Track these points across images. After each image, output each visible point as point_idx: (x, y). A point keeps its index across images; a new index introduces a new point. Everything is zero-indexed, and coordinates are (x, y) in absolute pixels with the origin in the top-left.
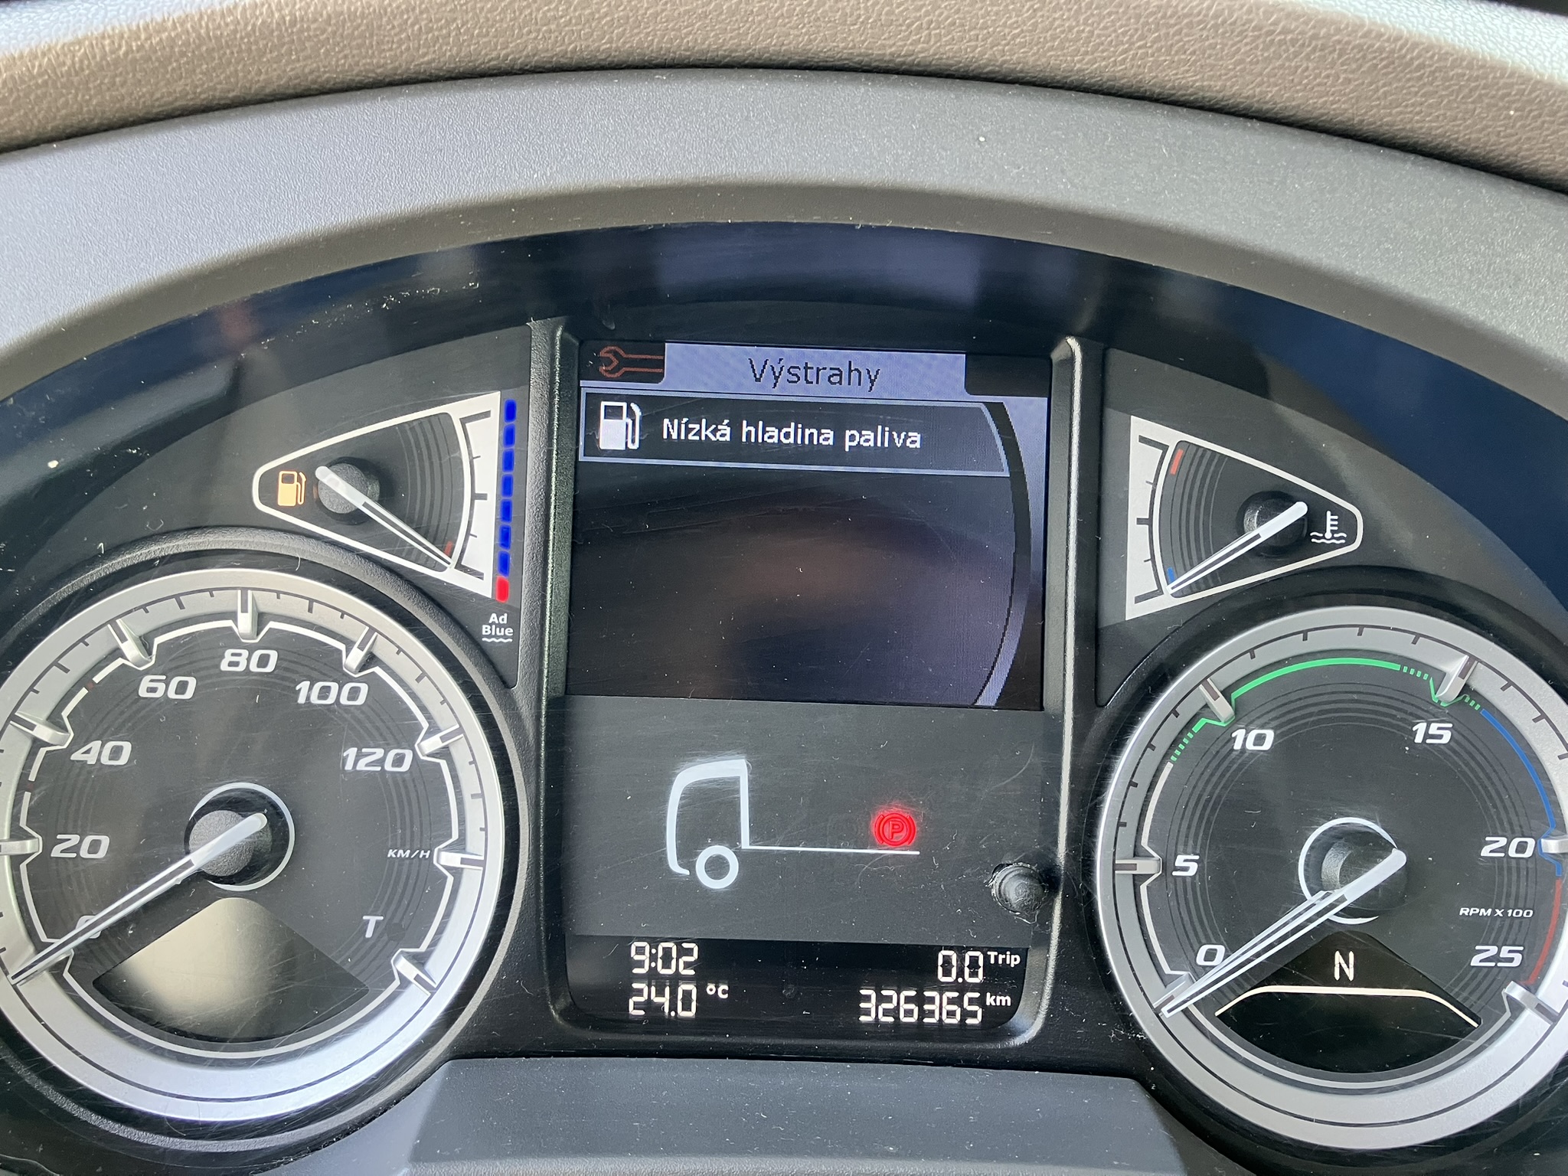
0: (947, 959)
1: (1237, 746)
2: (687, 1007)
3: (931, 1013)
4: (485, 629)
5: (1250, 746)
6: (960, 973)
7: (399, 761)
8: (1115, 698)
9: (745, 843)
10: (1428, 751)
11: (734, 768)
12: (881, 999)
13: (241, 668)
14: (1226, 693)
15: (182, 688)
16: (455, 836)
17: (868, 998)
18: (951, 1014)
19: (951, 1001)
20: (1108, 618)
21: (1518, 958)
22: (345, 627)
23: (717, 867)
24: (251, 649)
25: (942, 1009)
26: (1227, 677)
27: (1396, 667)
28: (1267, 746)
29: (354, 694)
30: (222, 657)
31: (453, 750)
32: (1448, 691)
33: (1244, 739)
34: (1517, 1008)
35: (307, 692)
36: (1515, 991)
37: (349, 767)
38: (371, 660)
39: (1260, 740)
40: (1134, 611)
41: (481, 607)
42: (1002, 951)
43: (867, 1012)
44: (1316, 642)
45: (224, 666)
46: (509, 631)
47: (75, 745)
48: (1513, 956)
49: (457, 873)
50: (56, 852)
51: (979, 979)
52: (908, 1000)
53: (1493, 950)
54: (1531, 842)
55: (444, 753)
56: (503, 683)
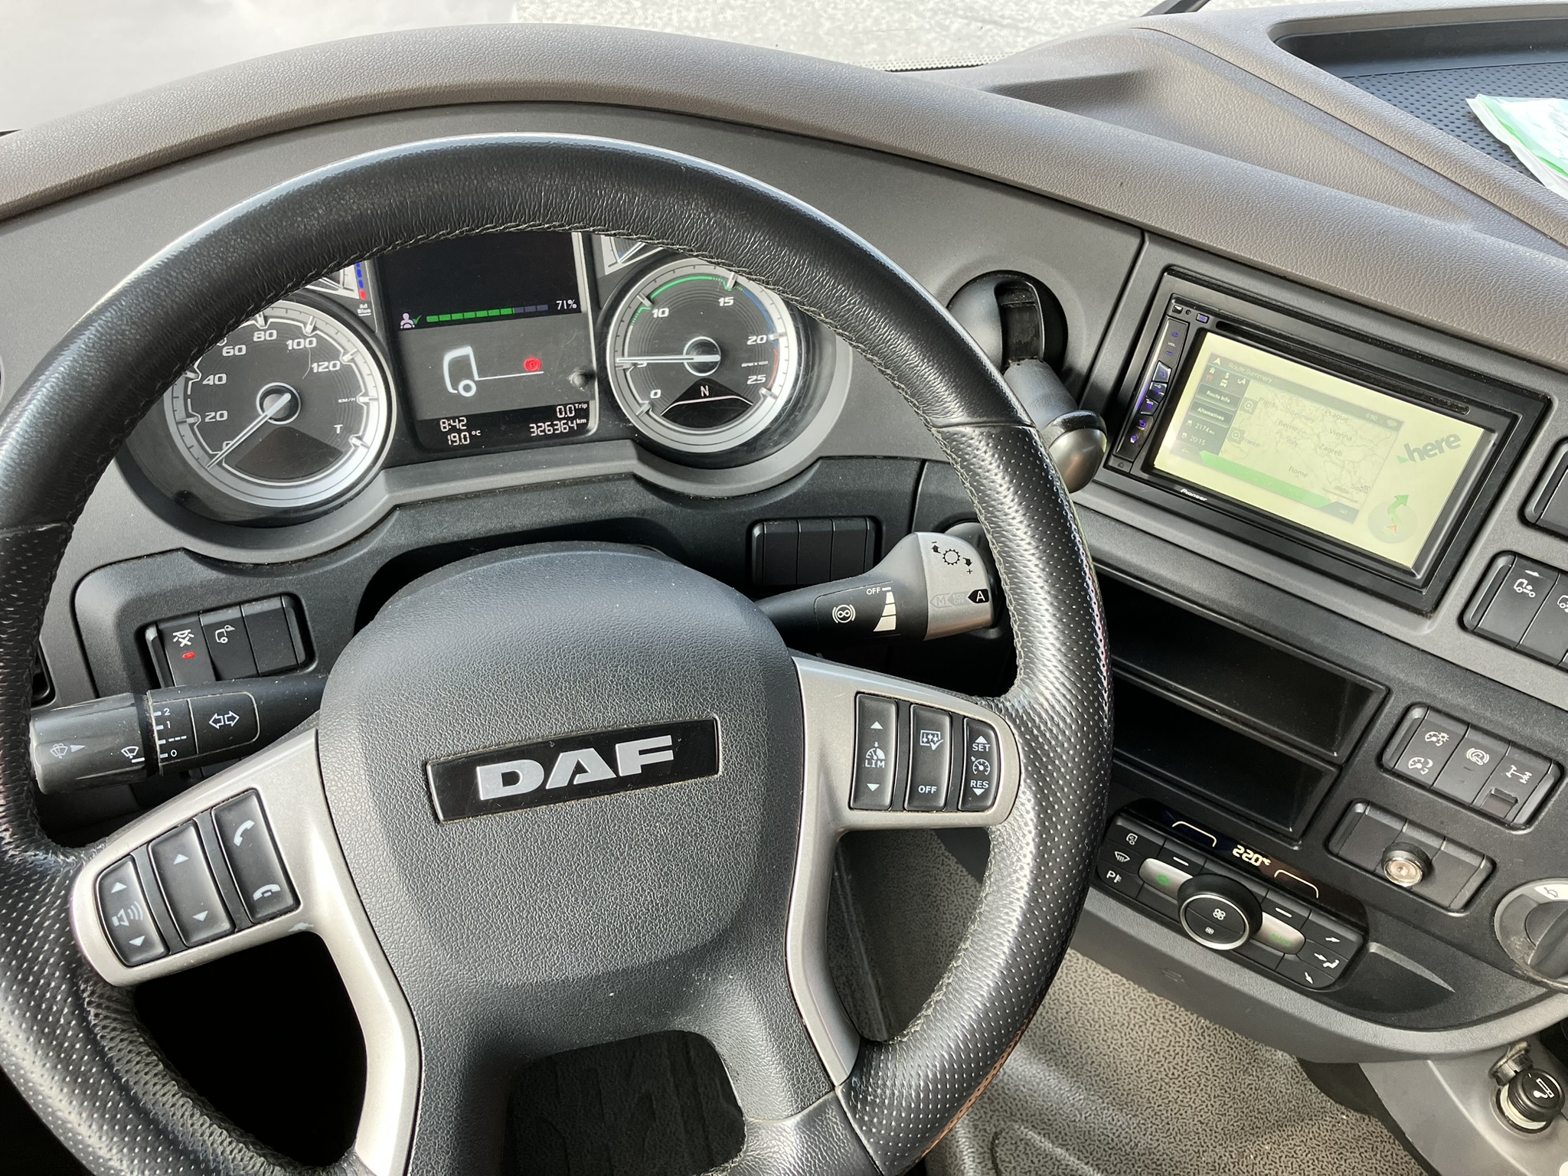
0: (560, 409)
1: (655, 316)
2: (466, 440)
3: (557, 429)
4: (359, 311)
5: (660, 316)
6: (566, 414)
7: (334, 366)
8: (605, 306)
9: (477, 378)
10: (726, 310)
11: (467, 351)
12: (538, 427)
13: (262, 339)
14: (648, 297)
15: (240, 350)
16: (364, 391)
17: (533, 428)
18: (565, 429)
19: (564, 424)
20: (599, 276)
21: (764, 379)
22: (302, 317)
23: (467, 388)
24: (265, 331)
25: (561, 427)
26: (647, 291)
27: (710, 278)
28: (666, 314)
29: (311, 342)
30: (253, 336)
31: (356, 359)
32: (729, 285)
33: (657, 313)
34: (765, 397)
35: (291, 344)
36: (763, 391)
37: (315, 371)
38: (315, 328)
39: (663, 312)
40: (608, 271)
41: (357, 303)
42: (580, 403)
43: (533, 432)
44: (679, 273)
45: (255, 339)
46: (369, 310)
47: (203, 379)
48: (762, 378)
49: (367, 404)
50: (207, 420)
51: (573, 414)
52: (548, 426)
53: (755, 377)
54: (765, 337)
55: (353, 360)
56: (371, 332)
